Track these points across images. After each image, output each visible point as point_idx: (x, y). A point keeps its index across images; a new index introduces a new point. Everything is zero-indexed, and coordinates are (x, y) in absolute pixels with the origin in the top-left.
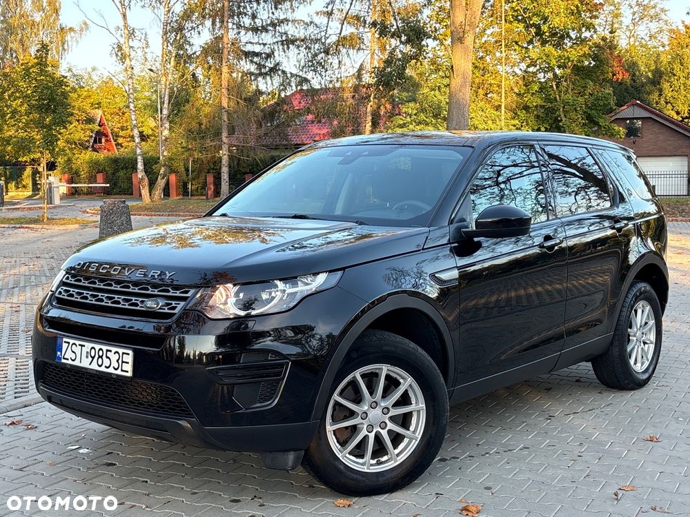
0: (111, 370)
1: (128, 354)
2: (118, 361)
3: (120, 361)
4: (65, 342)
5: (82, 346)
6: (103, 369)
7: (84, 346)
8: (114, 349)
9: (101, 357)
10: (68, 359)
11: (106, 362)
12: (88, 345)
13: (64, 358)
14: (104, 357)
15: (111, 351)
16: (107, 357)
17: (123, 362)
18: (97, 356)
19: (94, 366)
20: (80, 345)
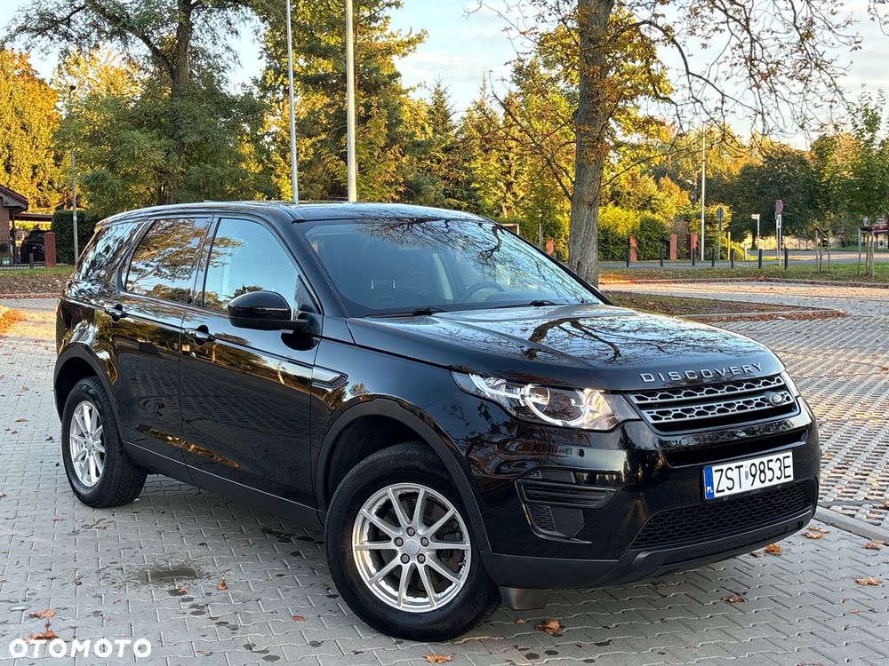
0: (775, 482)
1: (789, 457)
2: (780, 469)
3: (782, 468)
4: (716, 471)
5: (739, 467)
6: (767, 484)
7: (742, 466)
8: (774, 457)
9: (763, 471)
10: (723, 491)
11: (769, 475)
12: (747, 463)
13: (718, 491)
14: (766, 470)
15: (772, 460)
16: (769, 469)
17: (785, 467)
18: (758, 472)
19: (758, 485)
20: (736, 467)
